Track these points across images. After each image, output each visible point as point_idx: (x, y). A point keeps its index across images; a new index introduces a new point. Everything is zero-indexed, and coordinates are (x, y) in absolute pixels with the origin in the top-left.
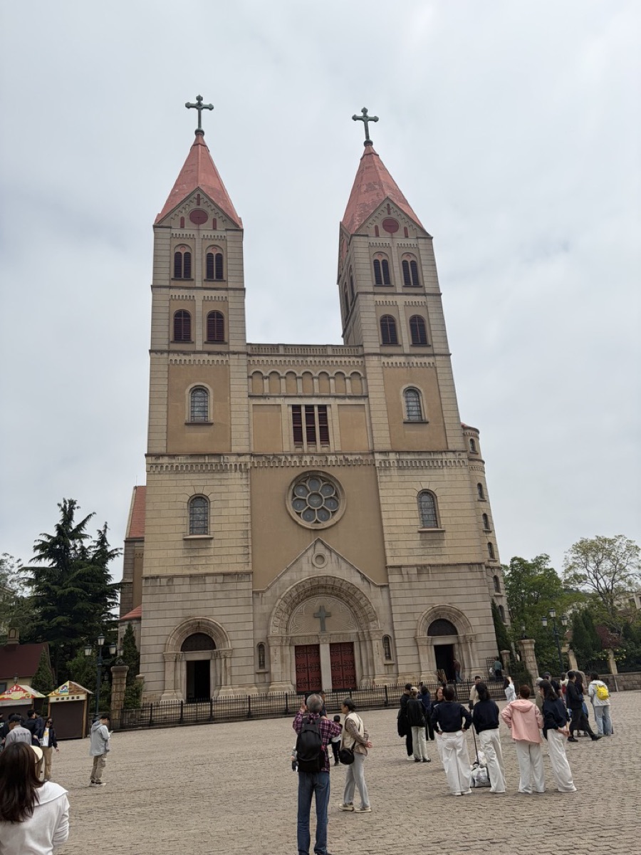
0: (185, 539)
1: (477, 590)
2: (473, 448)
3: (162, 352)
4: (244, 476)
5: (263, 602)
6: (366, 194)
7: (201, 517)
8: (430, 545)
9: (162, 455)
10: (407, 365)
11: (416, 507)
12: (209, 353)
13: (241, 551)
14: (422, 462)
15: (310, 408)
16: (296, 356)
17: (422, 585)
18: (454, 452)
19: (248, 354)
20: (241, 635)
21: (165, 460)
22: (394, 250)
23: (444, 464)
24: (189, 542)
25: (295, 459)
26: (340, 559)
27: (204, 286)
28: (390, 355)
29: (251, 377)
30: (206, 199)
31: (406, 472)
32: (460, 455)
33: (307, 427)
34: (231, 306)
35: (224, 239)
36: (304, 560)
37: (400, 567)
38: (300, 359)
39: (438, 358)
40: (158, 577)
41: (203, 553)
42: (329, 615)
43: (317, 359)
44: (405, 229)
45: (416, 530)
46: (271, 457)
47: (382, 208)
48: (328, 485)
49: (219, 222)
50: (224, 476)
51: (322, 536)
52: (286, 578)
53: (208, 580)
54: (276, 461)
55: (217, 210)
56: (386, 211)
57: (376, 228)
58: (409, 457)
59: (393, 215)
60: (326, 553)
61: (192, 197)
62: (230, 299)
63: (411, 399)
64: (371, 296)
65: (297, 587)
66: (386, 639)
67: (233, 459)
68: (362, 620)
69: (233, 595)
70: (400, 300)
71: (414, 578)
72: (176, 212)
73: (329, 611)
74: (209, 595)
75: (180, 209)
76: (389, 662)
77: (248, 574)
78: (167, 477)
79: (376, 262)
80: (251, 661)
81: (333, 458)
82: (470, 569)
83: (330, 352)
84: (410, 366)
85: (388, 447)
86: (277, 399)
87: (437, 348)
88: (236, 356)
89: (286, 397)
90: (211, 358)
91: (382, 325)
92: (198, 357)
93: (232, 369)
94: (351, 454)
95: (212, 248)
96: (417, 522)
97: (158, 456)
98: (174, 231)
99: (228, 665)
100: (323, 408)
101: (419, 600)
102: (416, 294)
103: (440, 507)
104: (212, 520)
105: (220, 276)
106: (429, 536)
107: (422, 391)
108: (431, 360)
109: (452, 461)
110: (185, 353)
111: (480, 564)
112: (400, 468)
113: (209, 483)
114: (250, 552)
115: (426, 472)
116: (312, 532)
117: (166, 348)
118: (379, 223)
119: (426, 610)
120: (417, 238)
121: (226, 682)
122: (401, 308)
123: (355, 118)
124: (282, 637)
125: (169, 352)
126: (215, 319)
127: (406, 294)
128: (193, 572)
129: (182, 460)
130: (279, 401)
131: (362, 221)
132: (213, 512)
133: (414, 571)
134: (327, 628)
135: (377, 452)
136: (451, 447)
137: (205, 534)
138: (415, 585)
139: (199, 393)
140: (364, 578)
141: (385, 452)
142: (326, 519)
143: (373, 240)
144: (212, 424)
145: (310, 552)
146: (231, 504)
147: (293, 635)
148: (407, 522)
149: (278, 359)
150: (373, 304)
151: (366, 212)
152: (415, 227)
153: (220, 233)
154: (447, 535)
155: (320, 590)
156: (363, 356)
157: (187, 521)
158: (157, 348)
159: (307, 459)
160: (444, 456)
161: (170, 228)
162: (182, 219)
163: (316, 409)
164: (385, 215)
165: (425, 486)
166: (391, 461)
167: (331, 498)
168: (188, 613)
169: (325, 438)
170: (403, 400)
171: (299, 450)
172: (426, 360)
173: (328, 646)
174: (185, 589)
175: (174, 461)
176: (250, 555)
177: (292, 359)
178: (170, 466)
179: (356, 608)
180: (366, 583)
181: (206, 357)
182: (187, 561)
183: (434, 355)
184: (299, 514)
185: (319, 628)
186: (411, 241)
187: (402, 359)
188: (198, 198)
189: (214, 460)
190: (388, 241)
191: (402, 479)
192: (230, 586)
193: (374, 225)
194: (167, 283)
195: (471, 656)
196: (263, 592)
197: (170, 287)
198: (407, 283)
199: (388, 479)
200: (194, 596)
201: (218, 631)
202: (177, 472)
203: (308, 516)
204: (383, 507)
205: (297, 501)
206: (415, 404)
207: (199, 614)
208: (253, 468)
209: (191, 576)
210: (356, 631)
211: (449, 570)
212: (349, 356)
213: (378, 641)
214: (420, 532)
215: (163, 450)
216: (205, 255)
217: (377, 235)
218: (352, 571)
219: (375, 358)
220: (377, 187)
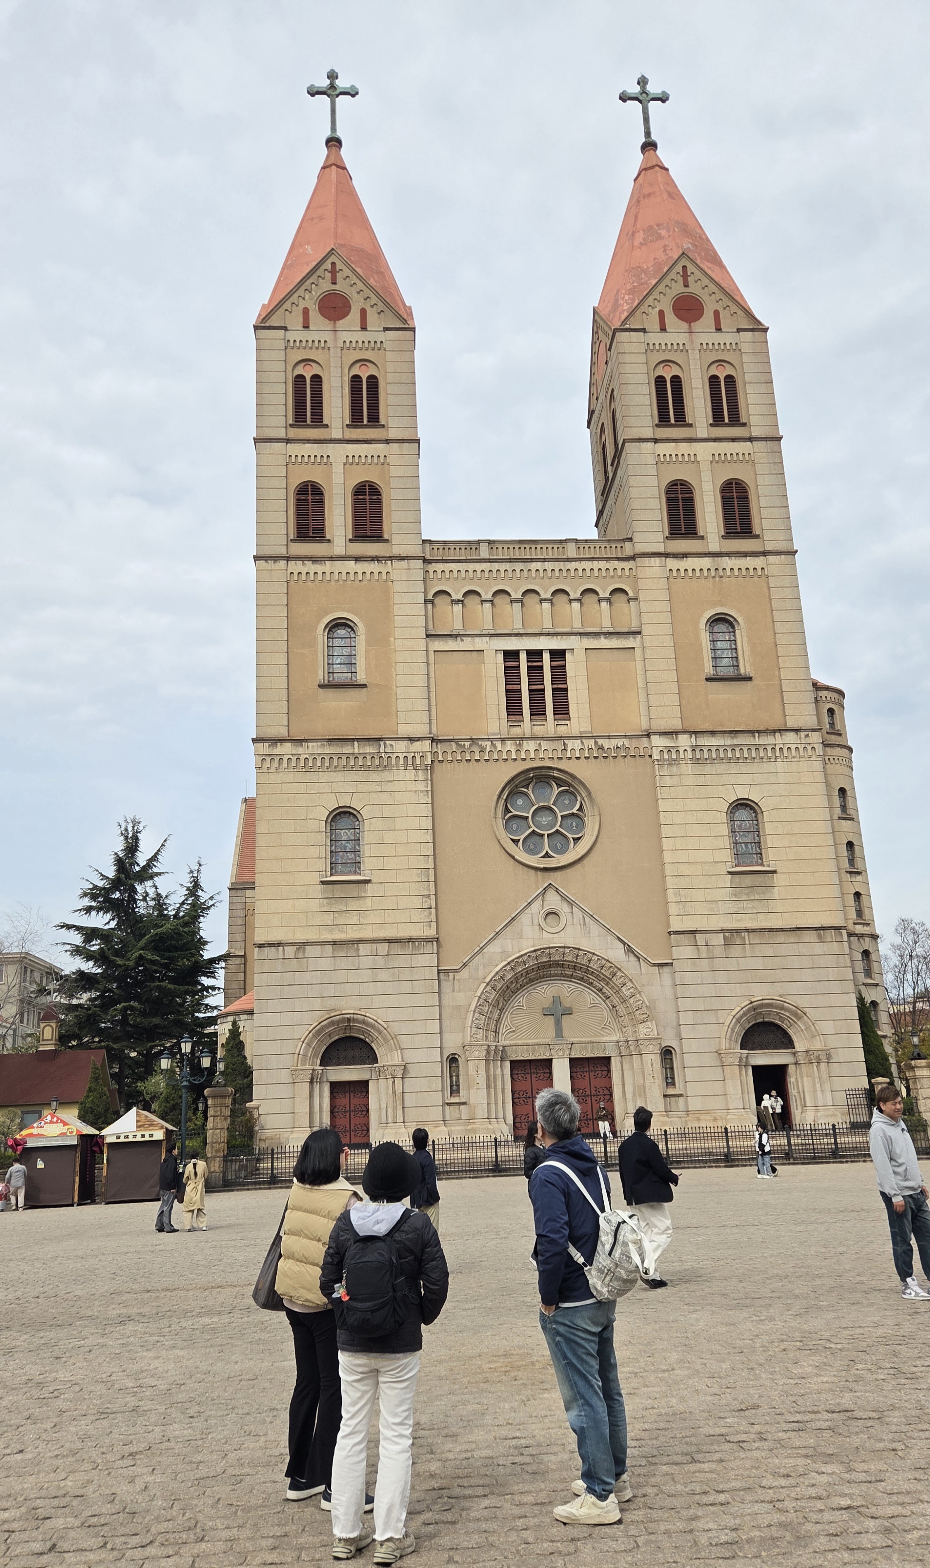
0: (323, 883)
1: (833, 974)
2: (832, 724)
3: (276, 558)
4: (421, 775)
5: (456, 988)
6: (644, 248)
7: (349, 846)
8: (747, 895)
9: (282, 741)
10: (713, 573)
11: (724, 830)
12: (357, 559)
13: (417, 902)
14: (737, 750)
15: (535, 655)
16: (510, 560)
17: (731, 964)
18: (797, 731)
19: (426, 561)
20: (418, 1041)
21: (286, 749)
22: (694, 355)
23: (778, 754)
24: (330, 886)
25: (509, 745)
26: (587, 919)
27: (347, 437)
28: (685, 555)
29: (432, 602)
30: (347, 272)
31: (708, 768)
32: (807, 736)
33: (530, 690)
34: (394, 471)
35: (379, 346)
36: (525, 919)
37: (694, 932)
38: (518, 566)
39: (772, 559)
40: (279, 944)
41: (353, 905)
42: (568, 1012)
43: (549, 566)
44: (717, 314)
45: (724, 869)
46: (467, 744)
47: (673, 275)
48: (566, 791)
49: (372, 318)
50: (386, 775)
51: (555, 879)
52: (494, 948)
53: (364, 949)
54: (476, 750)
55: (367, 292)
56: (681, 280)
57: (661, 314)
58: (714, 741)
59: (694, 288)
60: (564, 908)
61: (323, 267)
62: (391, 460)
63: (720, 637)
64: (650, 445)
65: (512, 965)
66: (667, 1054)
67: (401, 747)
68: (626, 1020)
69: (406, 975)
70: (704, 451)
71: (718, 951)
72: (294, 298)
73: (568, 1005)
74: (366, 975)
75: (301, 292)
76: (671, 1091)
77: (428, 940)
78: (290, 777)
79: (660, 381)
80: (437, 1084)
81: (576, 744)
82: (819, 936)
83: (571, 551)
84: (719, 574)
85: (677, 725)
86: (477, 639)
87: (771, 540)
88: (404, 564)
89: (492, 635)
90: (361, 567)
91: (669, 500)
92: (339, 566)
93: (397, 587)
94: (609, 737)
95: (359, 364)
96: (727, 856)
97: (276, 741)
98: (291, 336)
99: (399, 1090)
100: (558, 655)
101: (726, 990)
102: (733, 440)
103: (768, 828)
104: (366, 850)
105: (374, 419)
106: (748, 880)
107: (740, 620)
108: (759, 562)
109: (793, 747)
110: (315, 560)
111: (837, 929)
112: (697, 761)
113: (362, 787)
114: (434, 906)
115: (743, 767)
116: (539, 873)
117: (283, 551)
118: (667, 305)
119: (738, 1006)
120: (739, 330)
121: (395, 1117)
122: (705, 467)
123: (624, 98)
124: (489, 1046)
125: (288, 559)
126: (367, 497)
127: (715, 440)
128: (338, 936)
129: (314, 748)
130: (480, 643)
131: (633, 302)
132: (367, 838)
133: (719, 939)
134: (565, 1033)
135: (655, 733)
136: (790, 724)
137: (355, 873)
138: (719, 964)
139: (341, 632)
140: (630, 950)
141: (671, 733)
142: (563, 851)
143: (656, 338)
144: (364, 686)
145: (536, 905)
146: (399, 823)
147: (507, 1043)
148: (708, 856)
149: (479, 567)
150: (652, 460)
151: (642, 284)
152: (734, 308)
153: (374, 334)
154: (777, 879)
155: (553, 971)
156: (633, 558)
157: (324, 852)
158: (268, 551)
159: (531, 746)
160: (778, 739)
161: (285, 329)
162: (306, 312)
163: (546, 657)
164: (678, 288)
165: (742, 793)
166: (681, 750)
167: (573, 814)
168: (330, 1003)
169: (562, 710)
170: (705, 637)
171: (516, 731)
172: (750, 562)
173: (567, 1062)
174: (326, 963)
175: (300, 750)
176: (433, 910)
177: (503, 566)
178: (294, 758)
179: (616, 1000)
180: (633, 958)
181: (351, 565)
182: (328, 919)
183: (765, 554)
184: (516, 842)
185: (552, 1032)
186: (727, 338)
187: (706, 563)
188: (334, 271)
189: (369, 749)
190: (682, 339)
191: (701, 780)
192: (402, 961)
193: (657, 310)
194: (282, 434)
195: (818, 1086)
196: (456, 971)
197: (288, 441)
198: (717, 419)
199: (675, 780)
200: (341, 976)
201: (380, 1033)
202: (306, 769)
203: (532, 847)
204: (665, 831)
205: (512, 820)
206: (726, 645)
207: (349, 1007)
208: (436, 763)
209: (334, 943)
210: (615, 1038)
211: (781, 937)
212: (607, 559)
213: (653, 1056)
214: (730, 873)
215: (283, 732)
216: (346, 380)
217: (663, 329)
218: (610, 938)
219: (656, 561)
220: (663, 233)
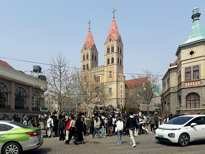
2: (121, 79)
8: (110, 96)
11: (109, 91)
12: (87, 71)
15: (98, 77)
19: (91, 70)
23: (113, 84)
27: (86, 60)
28: (108, 66)
29: (91, 73)
31: (108, 85)
33: (97, 80)
37: (106, 99)
39: (115, 65)
49: (88, 49)
58: (109, 83)
63: (110, 73)
70: (110, 55)
75: (83, 48)
79: (108, 48)
81: (100, 84)
82: (115, 99)
84: (110, 67)
85: (106, 82)
86: (94, 76)
87: (115, 63)
88: (89, 71)
92: (85, 72)
94: (102, 83)
95: (87, 53)
100: (99, 77)
102: (113, 53)
103: (112, 90)
105: (88, 58)
107: (112, 71)
115: (111, 85)
122: (110, 57)
125: (83, 72)
126: (87, 65)
133: (108, 100)
138: (107, 102)
143: (108, 44)
149: (94, 70)
150: (106, 57)
154: (112, 94)
160: (113, 82)
162: (84, 50)
164: (110, 38)
165: (110, 87)
166: (106, 84)
171: (96, 84)
186: (113, 42)
188: (86, 45)
190: (110, 44)
193: (108, 41)
197: (83, 62)
198: (112, 51)
211: (112, 99)
212: (103, 67)
214: (109, 94)
216: (86, 55)
219: (106, 67)
